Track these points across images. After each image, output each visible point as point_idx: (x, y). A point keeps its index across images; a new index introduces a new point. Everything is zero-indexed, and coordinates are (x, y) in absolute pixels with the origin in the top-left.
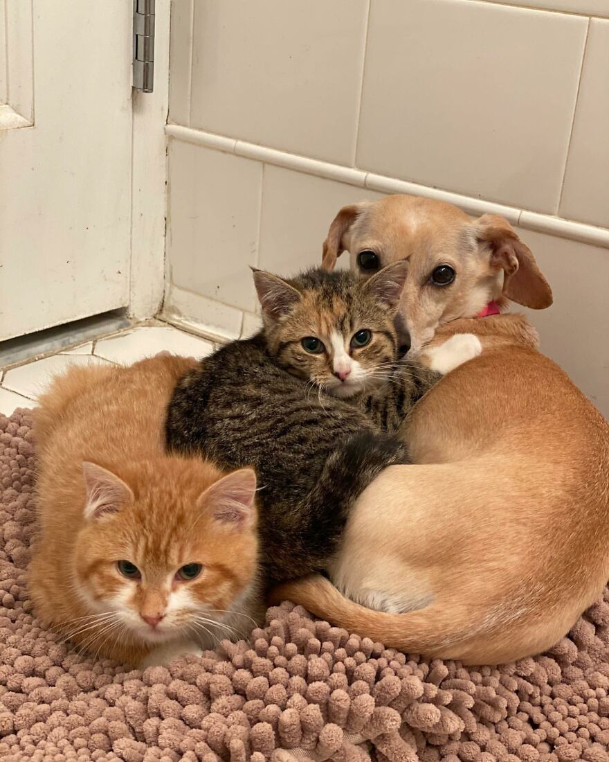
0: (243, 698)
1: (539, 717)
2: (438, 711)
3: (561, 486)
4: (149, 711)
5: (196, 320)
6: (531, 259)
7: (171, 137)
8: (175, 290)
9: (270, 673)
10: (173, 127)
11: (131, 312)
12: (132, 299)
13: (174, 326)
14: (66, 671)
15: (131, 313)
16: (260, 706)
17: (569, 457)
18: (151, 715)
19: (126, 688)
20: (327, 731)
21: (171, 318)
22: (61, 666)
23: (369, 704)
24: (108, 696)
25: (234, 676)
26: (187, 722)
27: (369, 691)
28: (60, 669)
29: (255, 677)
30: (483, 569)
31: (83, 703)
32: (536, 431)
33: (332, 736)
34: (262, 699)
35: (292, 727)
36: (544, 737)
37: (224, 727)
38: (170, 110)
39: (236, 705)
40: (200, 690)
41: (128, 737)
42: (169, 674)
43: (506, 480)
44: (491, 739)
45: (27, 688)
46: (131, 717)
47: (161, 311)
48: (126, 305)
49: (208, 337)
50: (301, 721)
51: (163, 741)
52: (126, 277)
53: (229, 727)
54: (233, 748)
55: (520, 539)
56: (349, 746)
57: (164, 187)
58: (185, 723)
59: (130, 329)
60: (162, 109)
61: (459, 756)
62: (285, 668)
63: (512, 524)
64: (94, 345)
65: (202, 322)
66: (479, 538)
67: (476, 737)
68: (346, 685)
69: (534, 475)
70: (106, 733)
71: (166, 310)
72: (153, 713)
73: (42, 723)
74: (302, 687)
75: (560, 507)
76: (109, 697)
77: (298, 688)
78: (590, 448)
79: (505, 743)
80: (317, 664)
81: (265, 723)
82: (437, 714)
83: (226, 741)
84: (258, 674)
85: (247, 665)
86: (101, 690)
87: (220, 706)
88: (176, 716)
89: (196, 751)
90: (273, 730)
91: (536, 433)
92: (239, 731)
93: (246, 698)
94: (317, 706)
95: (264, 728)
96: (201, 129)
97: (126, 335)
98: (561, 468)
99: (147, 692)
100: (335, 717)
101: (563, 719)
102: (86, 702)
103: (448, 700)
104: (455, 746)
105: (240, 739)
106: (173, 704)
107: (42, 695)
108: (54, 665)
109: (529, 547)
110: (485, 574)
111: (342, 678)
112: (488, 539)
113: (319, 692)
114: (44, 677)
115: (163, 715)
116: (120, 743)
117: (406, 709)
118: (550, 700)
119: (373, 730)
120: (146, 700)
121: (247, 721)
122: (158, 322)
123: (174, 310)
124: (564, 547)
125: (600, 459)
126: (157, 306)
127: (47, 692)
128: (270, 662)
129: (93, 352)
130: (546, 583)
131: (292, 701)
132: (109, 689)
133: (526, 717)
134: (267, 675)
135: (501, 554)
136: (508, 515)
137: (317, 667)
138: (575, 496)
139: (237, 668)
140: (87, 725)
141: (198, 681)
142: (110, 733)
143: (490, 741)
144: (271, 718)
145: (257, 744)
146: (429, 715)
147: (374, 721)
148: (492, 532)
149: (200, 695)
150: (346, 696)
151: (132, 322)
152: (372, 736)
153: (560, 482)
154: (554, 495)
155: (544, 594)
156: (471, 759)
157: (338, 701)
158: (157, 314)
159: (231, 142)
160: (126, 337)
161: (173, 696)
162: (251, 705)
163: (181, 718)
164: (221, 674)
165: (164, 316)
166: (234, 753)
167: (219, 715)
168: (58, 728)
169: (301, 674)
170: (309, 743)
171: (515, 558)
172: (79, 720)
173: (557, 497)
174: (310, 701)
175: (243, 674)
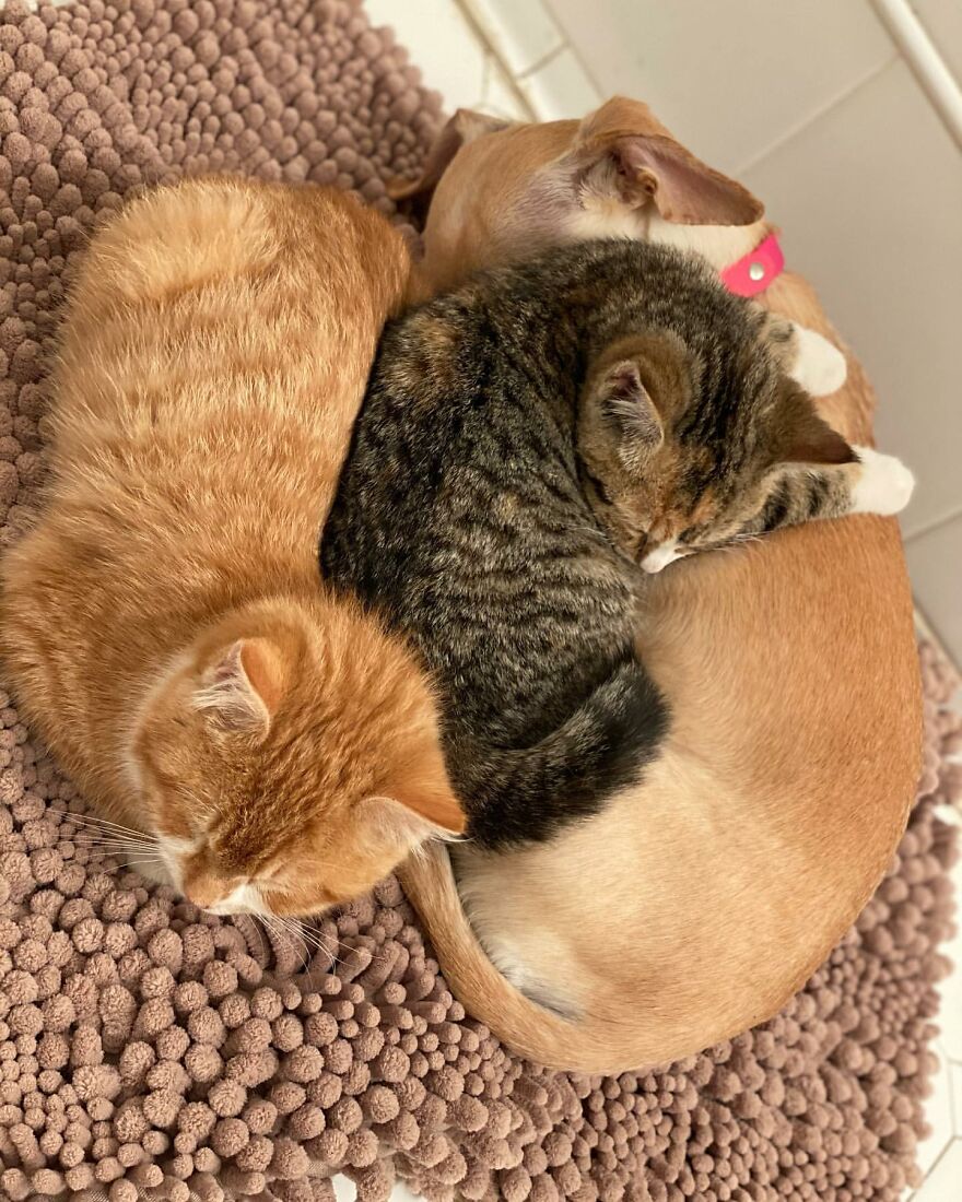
9: (331, 1048)
62: (353, 1046)
84: (313, 1041)
85: (303, 1015)
128: (336, 1026)
134: (325, 1052)
175: (293, 1034)
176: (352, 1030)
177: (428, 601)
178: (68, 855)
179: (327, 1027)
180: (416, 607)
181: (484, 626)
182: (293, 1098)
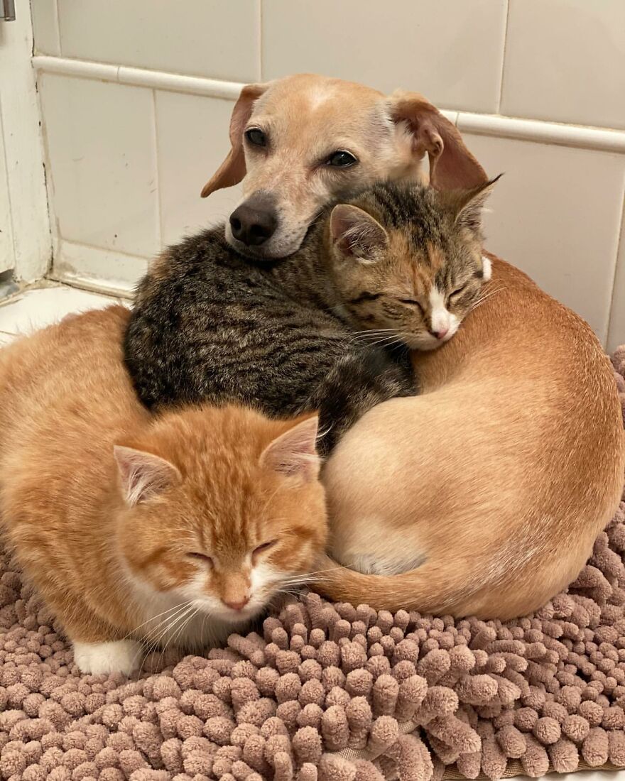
0: (273, 701)
1: (590, 667)
2: (495, 682)
3: (545, 402)
4: (163, 732)
5: (94, 276)
6: (454, 136)
7: (40, 71)
8: (65, 245)
9: (300, 667)
10: (42, 59)
11: (18, 275)
12: (17, 259)
13: (69, 285)
14: (47, 697)
16: (296, 708)
17: (548, 369)
18: (165, 736)
19: (127, 708)
20: (381, 725)
21: (64, 277)
22: (39, 692)
23: (423, 686)
24: (106, 720)
25: (258, 677)
26: (212, 739)
27: (416, 671)
28: (40, 696)
29: (283, 675)
30: (475, 514)
31: (79, 733)
32: (503, 349)
33: (388, 731)
34: (297, 699)
35: (340, 728)
36: (602, 689)
37: (262, 740)
38: (36, 39)
39: (267, 711)
40: (219, 698)
41: (145, 767)
42: (175, 683)
43: (482, 409)
44: (546, 701)
45: (6, 725)
46: (141, 742)
47: (51, 270)
48: (12, 268)
49: (111, 292)
50: (347, 718)
51: (191, 766)
52: (8, 236)
53: (267, 739)
54: (279, 763)
55: (511, 472)
56: (404, 738)
57: (38, 129)
58: (210, 740)
59: (20, 294)
60: (26, 41)
61: (515, 725)
62: (315, 659)
63: (497, 457)
65: (101, 277)
66: (465, 480)
67: (531, 701)
68: (389, 669)
69: (513, 397)
70: (117, 765)
71: (57, 268)
72: (169, 733)
73: (35, 765)
74: (340, 678)
75: (549, 426)
76: (108, 722)
77: (335, 681)
78: (570, 354)
79: (564, 703)
80: (353, 649)
81: (309, 727)
82: (494, 685)
83: (267, 755)
84: (285, 670)
85: (270, 662)
86: (97, 713)
87: (249, 714)
88: (197, 733)
89: (234, 773)
90: (319, 734)
91: (505, 351)
92: (281, 742)
93: (276, 701)
94: (363, 698)
95: (308, 734)
96: (74, 58)
97: (17, 301)
98: (542, 382)
99: (155, 709)
100: (382, 707)
101: (616, 666)
102: (81, 731)
103: (502, 666)
104: (510, 715)
105: (284, 751)
106: (193, 720)
107: (27, 731)
108: (30, 693)
109: (522, 478)
110: (478, 519)
111: (384, 662)
112: (474, 479)
113: (362, 681)
114: (22, 708)
115: (182, 734)
116: (138, 776)
117: (456, 684)
118: (595, 646)
119: (427, 714)
120: (155, 719)
121: (285, 728)
122: (49, 282)
123: (65, 267)
124: (565, 468)
125: (584, 363)
126: (46, 264)
127: (32, 725)
128: (297, 654)
130: (553, 514)
131: (333, 696)
132: (106, 712)
133: (574, 669)
134: (296, 671)
135: (492, 493)
136: (491, 447)
137: (354, 652)
138: (564, 409)
139: (259, 667)
140: (91, 759)
141: (215, 689)
142: (122, 766)
143: (547, 704)
144: (313, 721)
145: (304, 754)
146: (487, 688)
147: (427, 705)
148: (477, 471)
149: (220, 704)
150: (394, 681)
151: (21, 286)
152: (424, 722)
153: (544, 398)
154: (539, 414)
155: (553, 527)
156: (531, 727)
157: (386, 688)
158: (47, 273)
159: (112, 69)
160: (17, 304)
161: (189, 711)
162: (286, 709)
163: (204, 735)
164: (242, 677)
165: (55, 275)
166: (280, 768)
167: (249, 725)
168: (57, 768)
169: (335, 663)
170: (359, 741)
171: (508, 494)
172: (79, 755)
173: (544, 416)
174: (353, 694)
175: (268, 673)
176: (309, 649)
177: (209, 373)
179: (287, 655)
180: (203, 381)
181: (257, 370)
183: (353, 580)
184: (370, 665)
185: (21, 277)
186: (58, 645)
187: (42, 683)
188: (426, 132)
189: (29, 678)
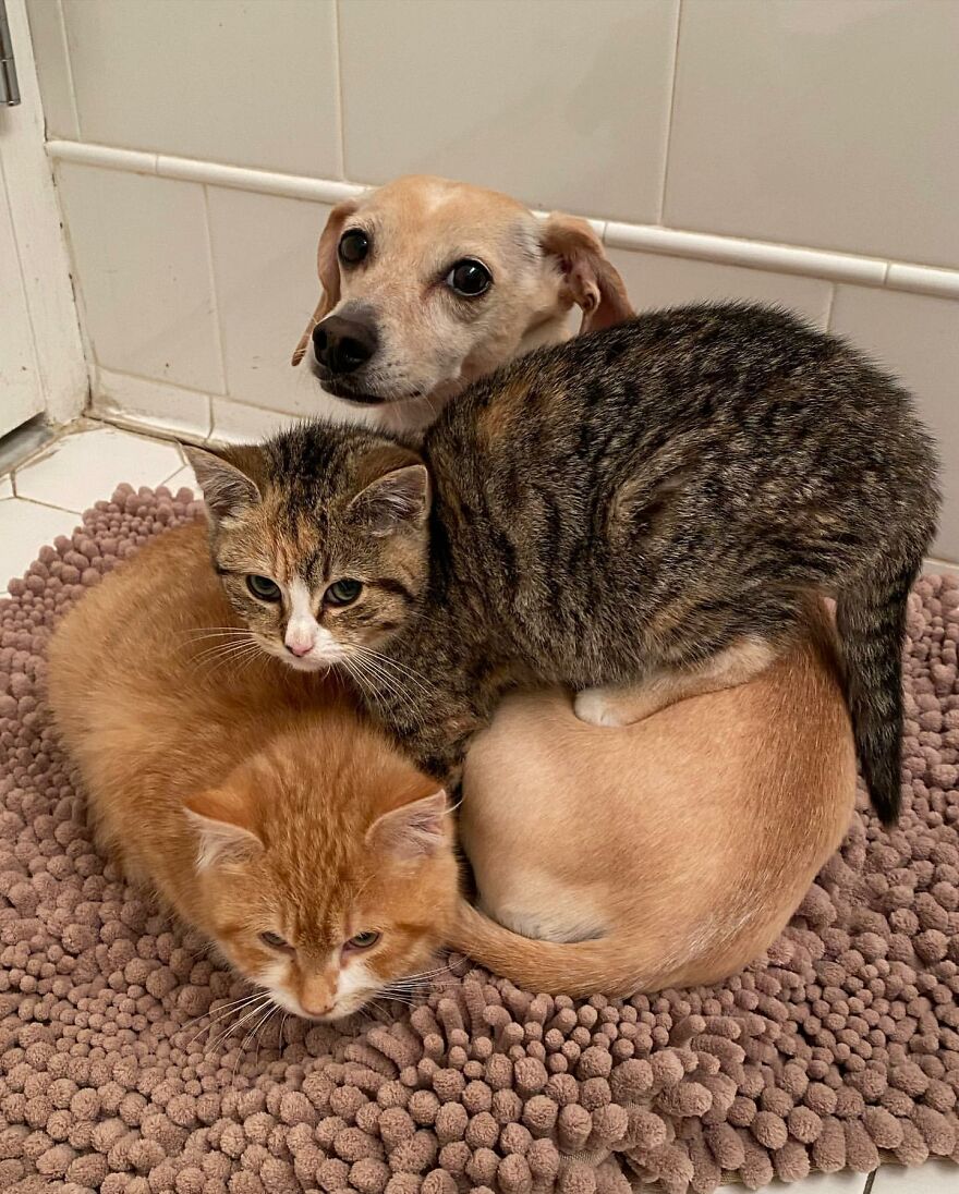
1: (814, 1024)
2: (707, 1090)
5: (144, 413)
7: (57, 159)
8: (105, 374)
9: (464, 1094)
10: (57, 145)
12: (48, 399)
13: (114, 424)
14: (148, 1100)
15: (51, 418)
16: (465, 1153)
19: (250, 1131)
21: (107, 414)
22: (137, 1091)
25: (412, 1105)
26: (362, 1190)
27: (611, 1097)
28: (139, 1099)
29: (443, 1104)
34: (464, 1140)
35: (522, 1186)
36: (832, 1061)
38: (48, 120)
39: (428, 1157)
40: (366, 1133)
42: (307, 1101)
44: (766, 1086)
47: (90, 404)
48: (42, 410)
50: (530, 1171)
52: (35, 372)
57: (59, 232)
59: (55, 441)
60: (36, 121)
61: (728, 1122)
62: (483, 1080)
64: (13, 479)
68: (577, 1095)
71: (97, 402)
72: (307, 1181)
74: (517, 1109)
76: (228, 1149)
77: (511, 1112)
79: (788, 1089)
80: (530, 1068)
82: (707, 1096)
84: (447, 1098)
85: (426, 1084)
86: (213, 1136)
87: (404, 1159)
88: (343, 1184)
93: (439, 1141)
96: (99, 143)
97: (52, 454)
99: (285, 1138)
100: (571, 1142)
107: (129, 1157)
108: (127, 1094)
111: (569, 1083)
113: (544, 1115)
114: (119, 1116)
118: (819, 992)
120: (287, 1156)
122: (90, 422)
123: (109, 402)
126: (83, 398)
128: (459, 1074)
129: (15, 492)
131: (509, 1137)
134: (460, 1100)
137: (531, 1073)
139: (412, 1090)
141: (360, 1121)
143: (767, 1090)
144: (488, 1178)
150: (585, 1115)
151: (55, 430)
156: (748, 1124)
157: (575, 1126)
158: (85, 410)
159: (149, 159)
160: (53, 458)
161: (330, 1150)
163: (350, 1186)
164: (393, 1107)
165: (95, 412)
169: (508, 1086)
174: (536, 1134)
175: (424, 1101)
176: (474, 1068)
178: (197, 1091)
179: (447, 1078)
182: (453, 1152)
183: (514, 947)
184: (553, 1087)
185: (55, 419)
186: (154, 1014)
187: (139, 1080)
188: (579, 277)
189: (123, 1075)
